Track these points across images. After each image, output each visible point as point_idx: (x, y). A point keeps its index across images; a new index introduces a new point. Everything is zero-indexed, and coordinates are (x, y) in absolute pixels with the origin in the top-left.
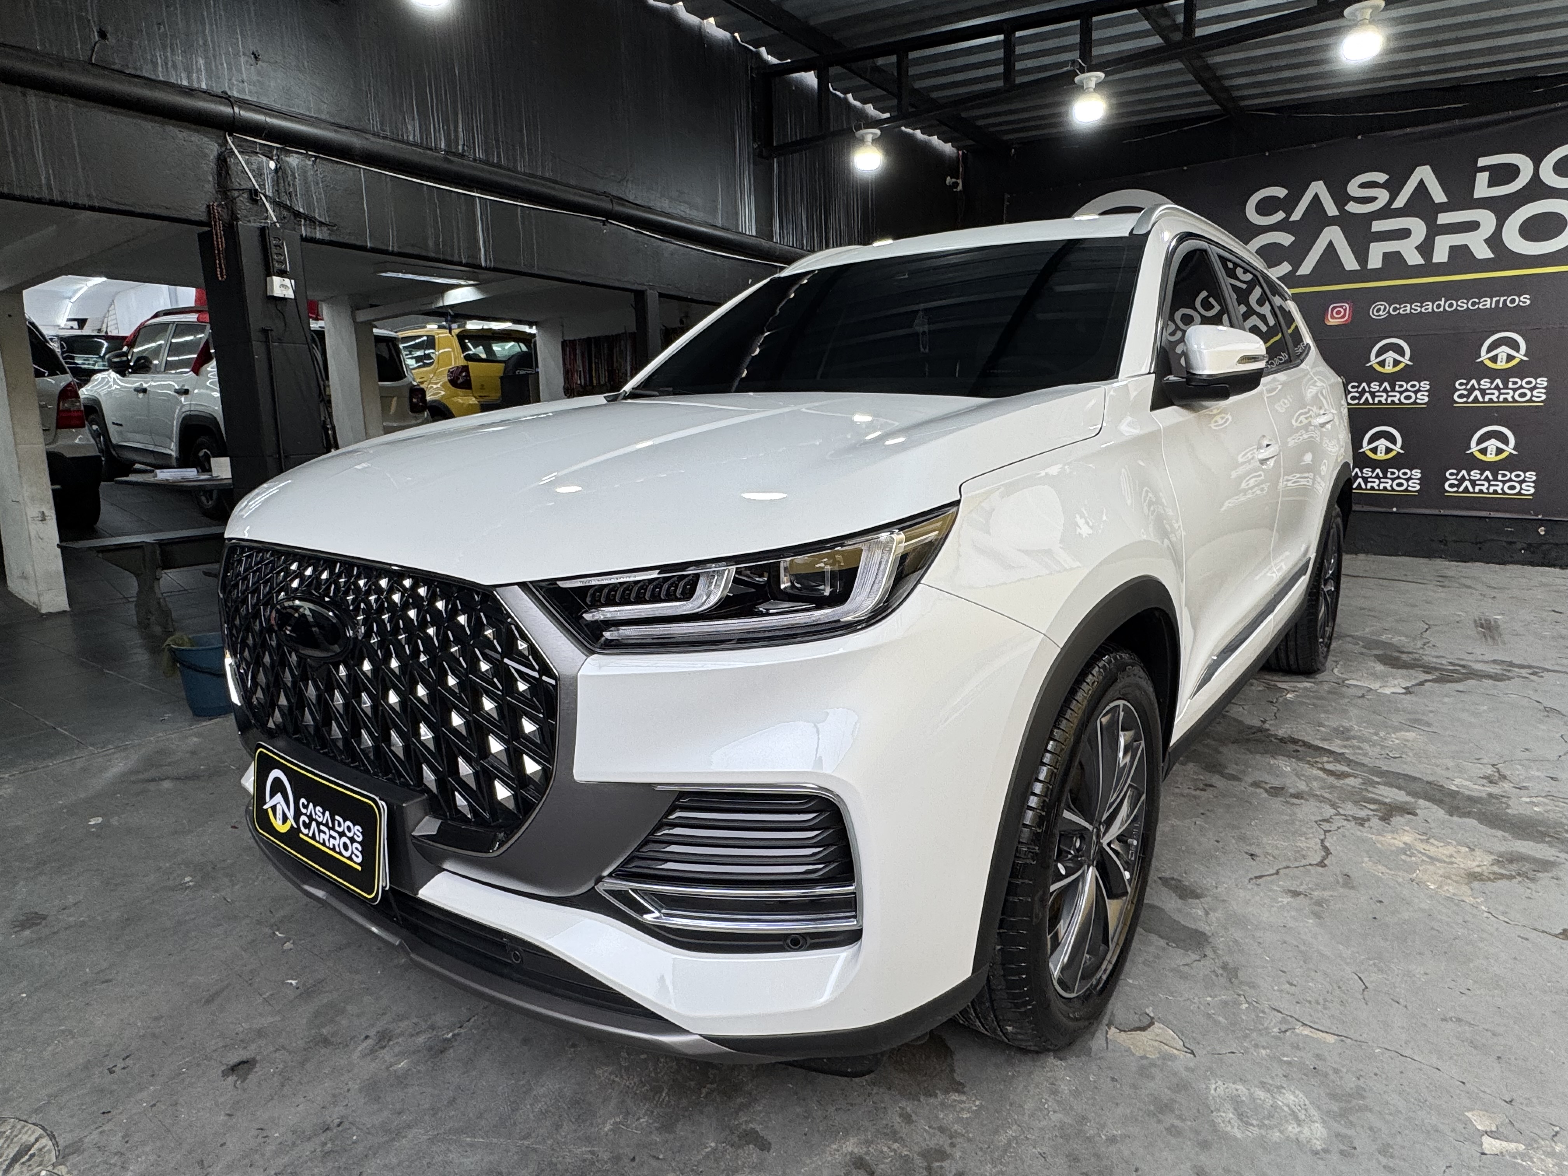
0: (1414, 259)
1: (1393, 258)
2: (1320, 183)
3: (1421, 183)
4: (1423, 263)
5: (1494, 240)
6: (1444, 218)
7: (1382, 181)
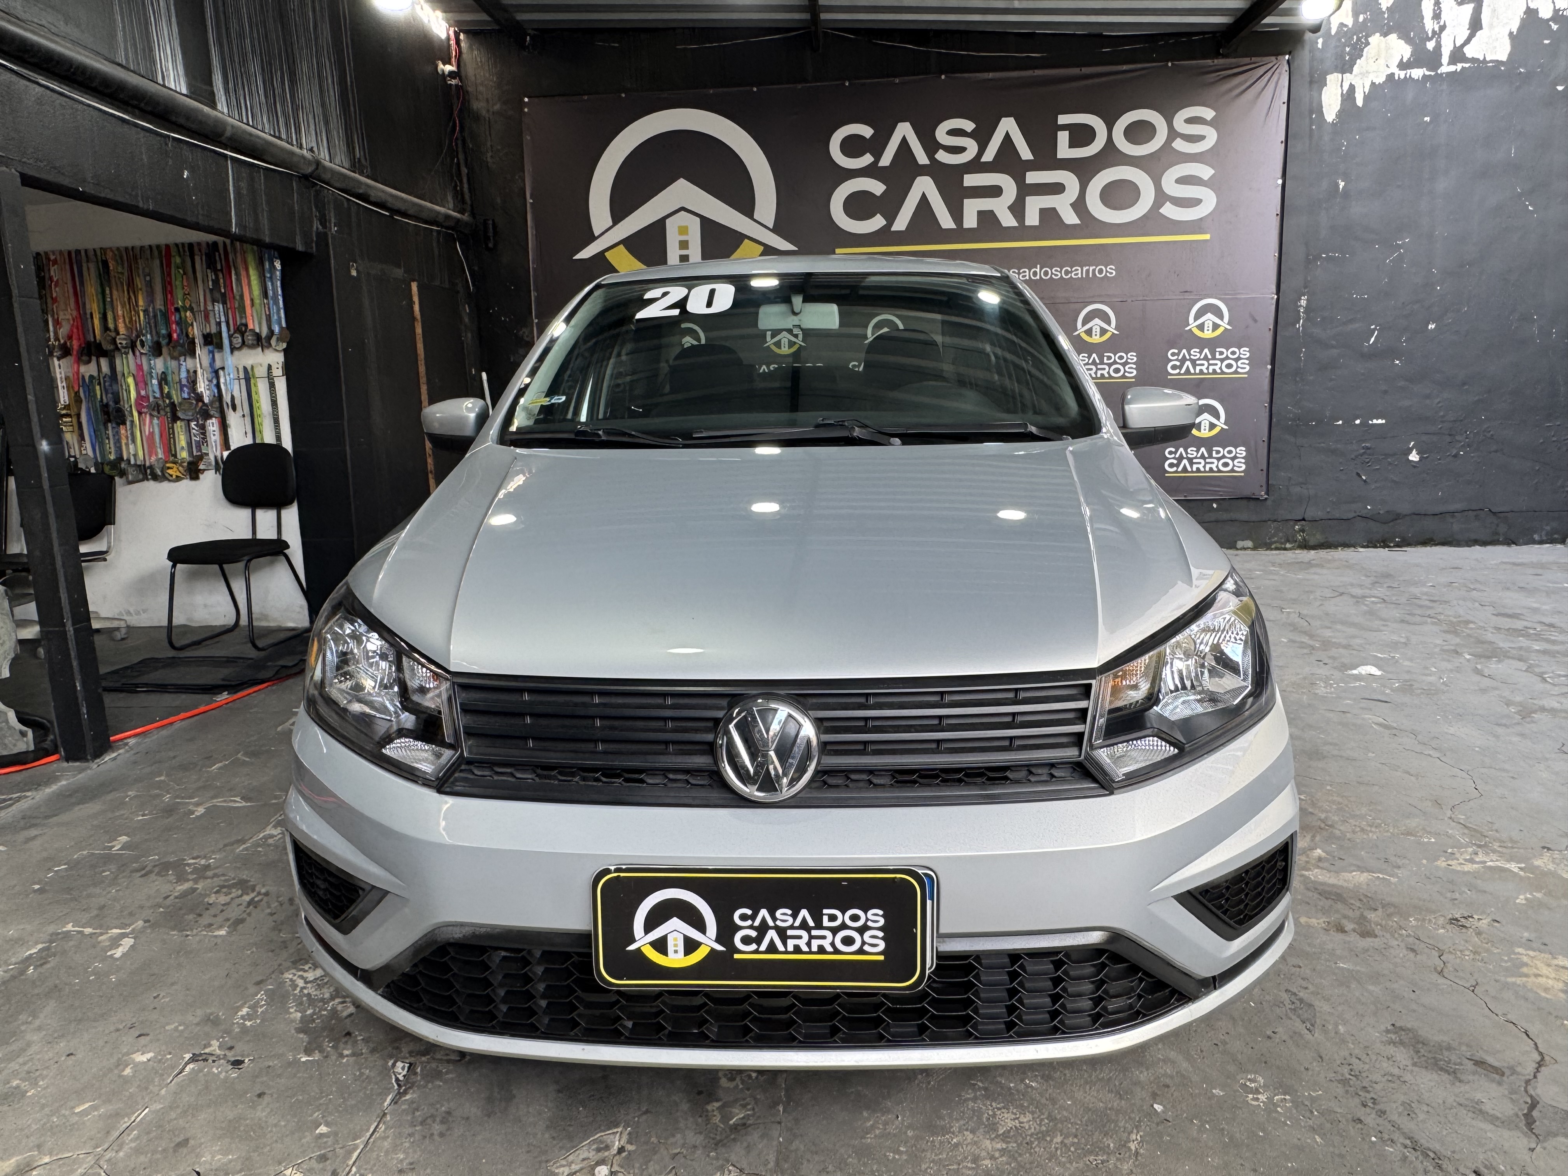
1: (987, 218)
2: (907, 125)
3: (1007, 136)
4: (1016, 225)
5: (1079, 205)
6: (1033, 177)
7: (969, 130)
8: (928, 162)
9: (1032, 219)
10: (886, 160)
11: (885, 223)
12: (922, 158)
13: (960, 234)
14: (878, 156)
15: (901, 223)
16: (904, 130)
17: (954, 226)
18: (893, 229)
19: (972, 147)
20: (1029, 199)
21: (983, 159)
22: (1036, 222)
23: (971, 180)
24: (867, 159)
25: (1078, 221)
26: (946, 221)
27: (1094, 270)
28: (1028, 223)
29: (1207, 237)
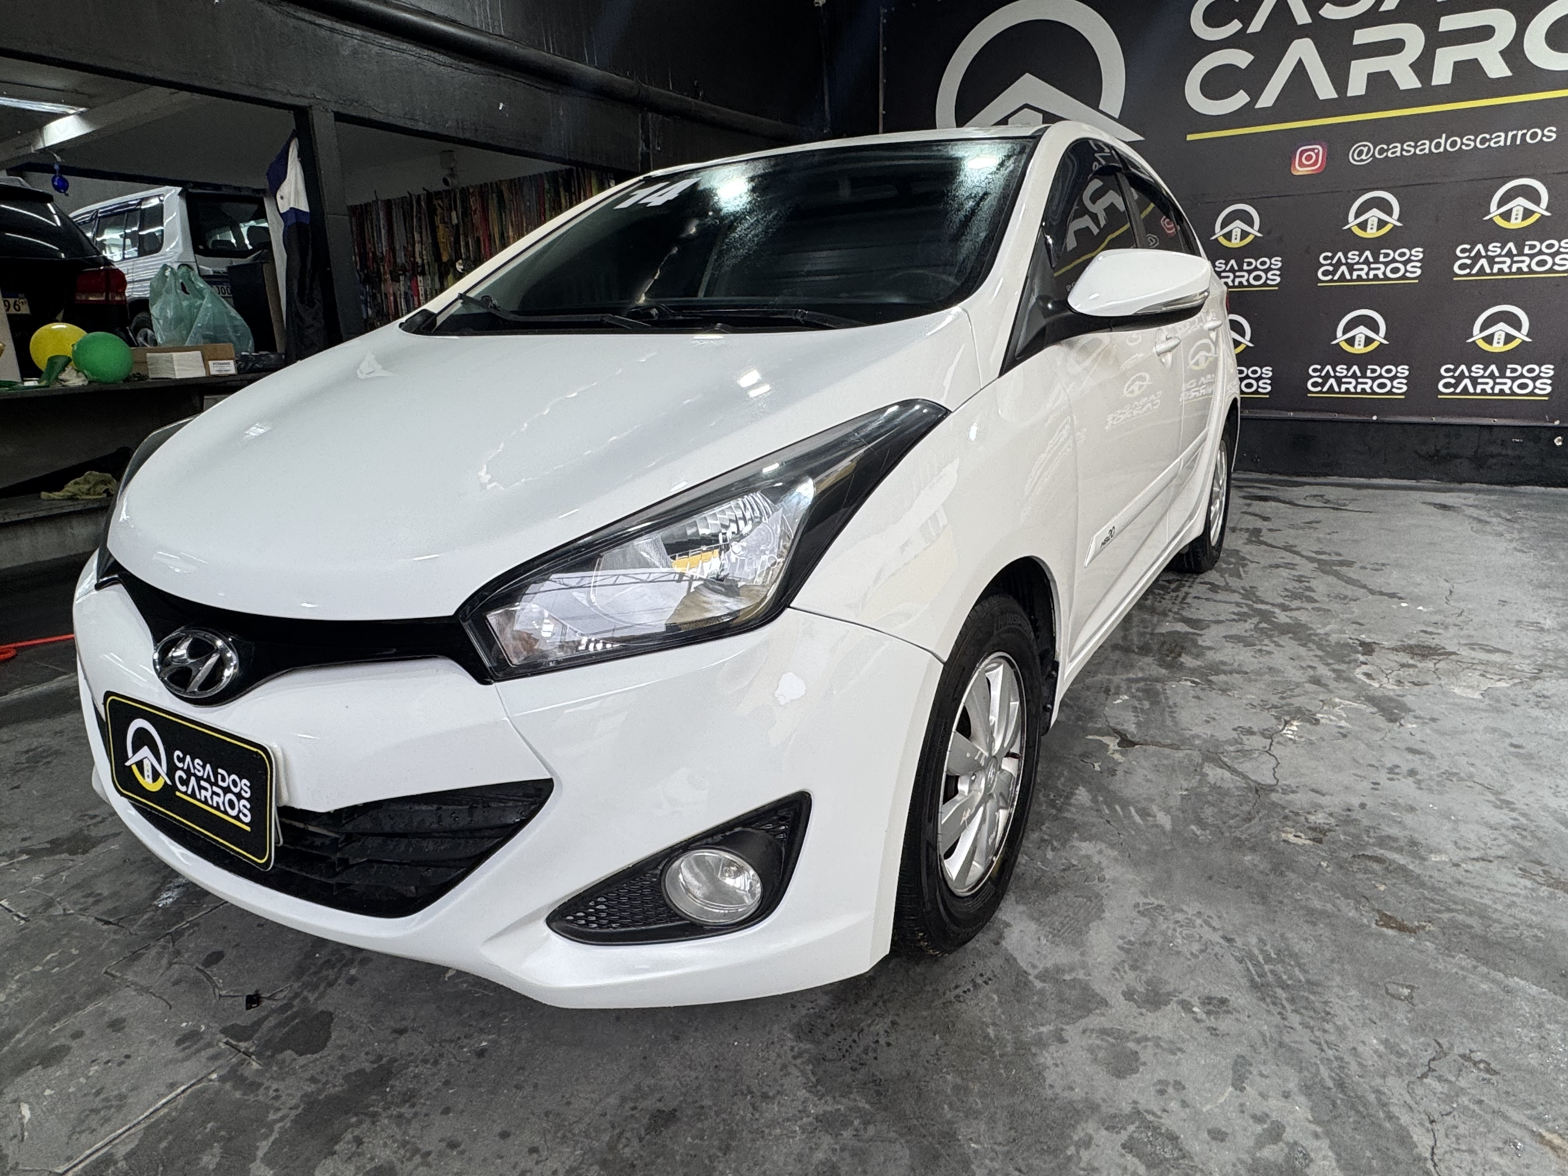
0: (1407, 81)
1: (1380, 82)
4: (1419, 85)
5: (1513, 53)
6: (1448, 23)
8: (1309, 21)
9: (1442, 75)
10: (1256, 25)
11: (1248, 99)
12: (1302, 16)
13: (1342, 104)
14: (1246, 23)
15: (1267, 99)
17: (1335, 96)
18: (1258, 106)
20: (1439, 51)
21: (1382, 9)
22: (1447, 80)
23: (1362, 37)
24: (1235, 26)
25: (1509, 74)
26: (1325, 90)
28: (1435, 82)
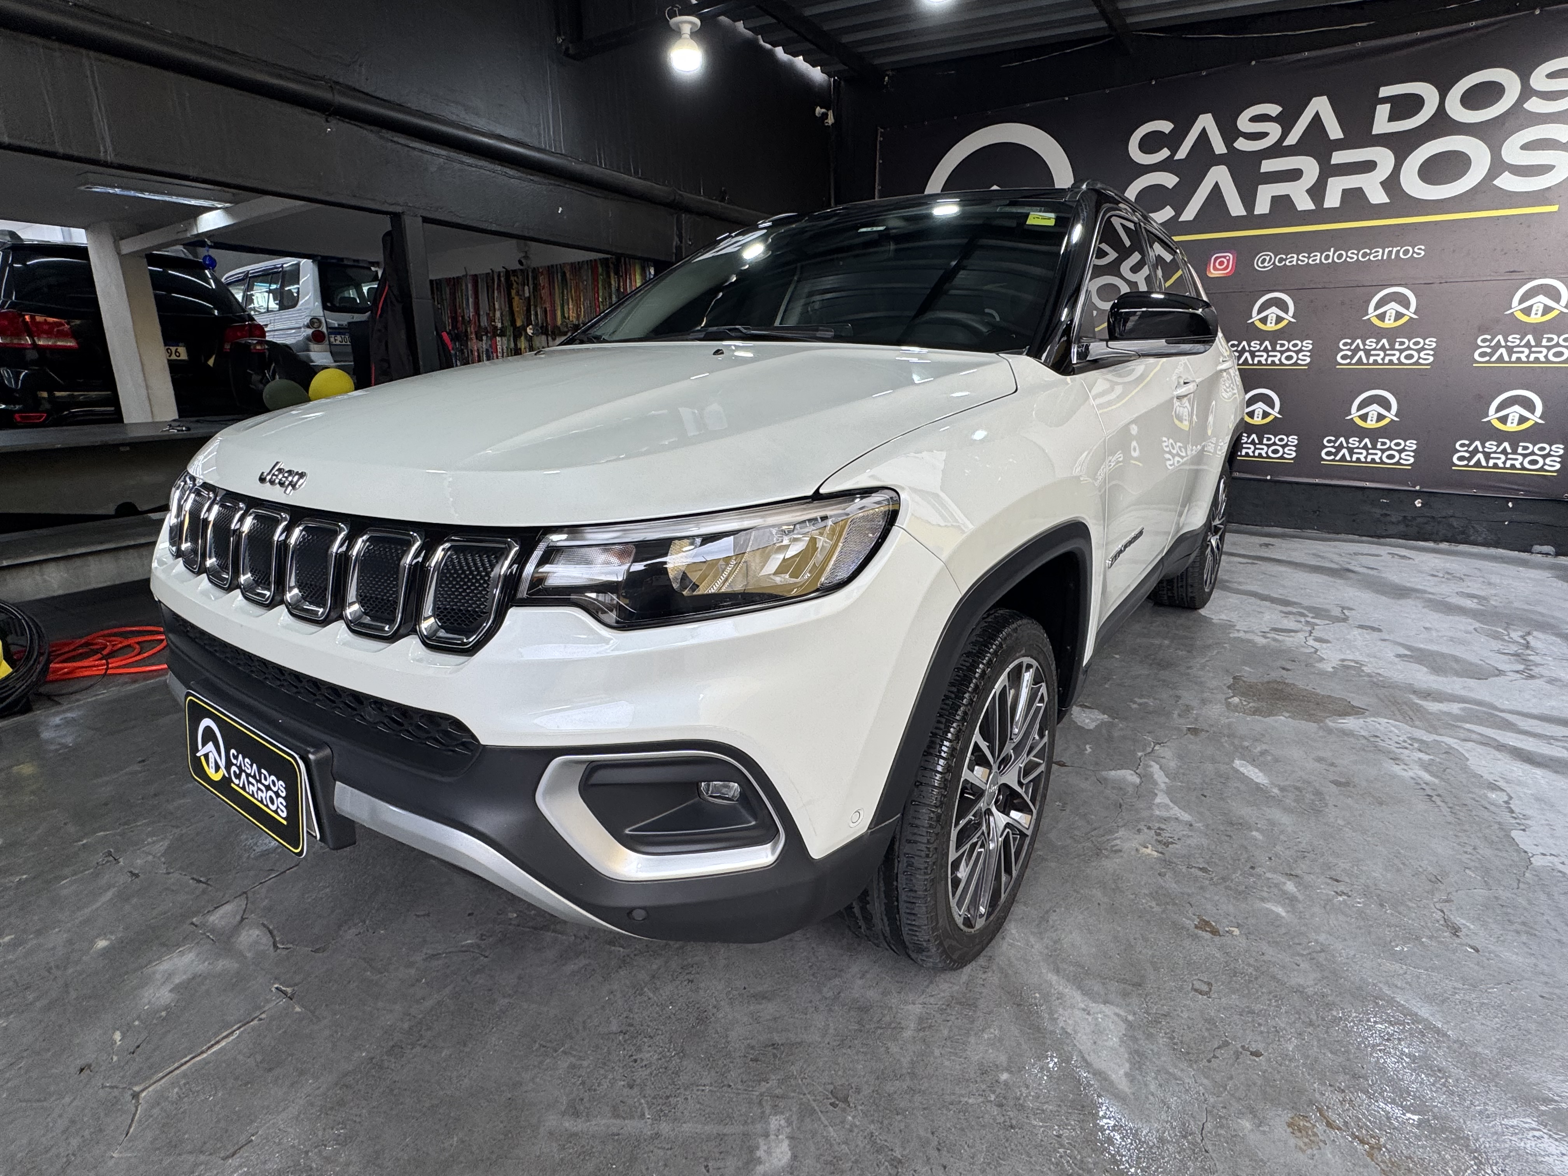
0: (1304, 203)
1: (1282, 203)
2: (1209, 116)
3: (1317, 116)
4: (1313, 207)
5: (1391, 184)
6: (1339, 157)
7: (1274, 115)
8: (1226, 151)
9: (1332, 200)
10: (1182, 153)
11: (1173, 213)
12: (1219, 147)
13: (1251, 220)
14: (1174, 151)
15: (1189, 214)
16: (1206, 122)
17: (1245, 213)
19: (1274, 130)
20: (1331, 181)
21: (1285, 144)
22: (1337, 204)
23: (1268, 166)
24: (1165, 153)
25: (1388, 201)
26: (1236, 208)
27: (1398, 252)
28: (1327, 205)
29: (1555, 208)
